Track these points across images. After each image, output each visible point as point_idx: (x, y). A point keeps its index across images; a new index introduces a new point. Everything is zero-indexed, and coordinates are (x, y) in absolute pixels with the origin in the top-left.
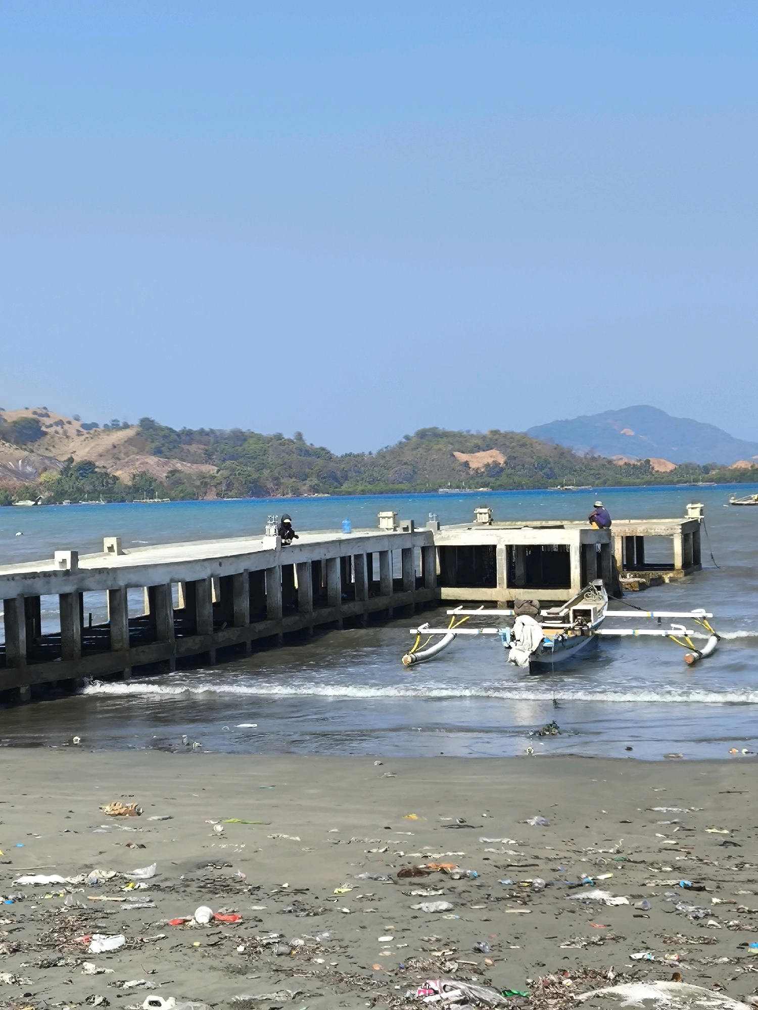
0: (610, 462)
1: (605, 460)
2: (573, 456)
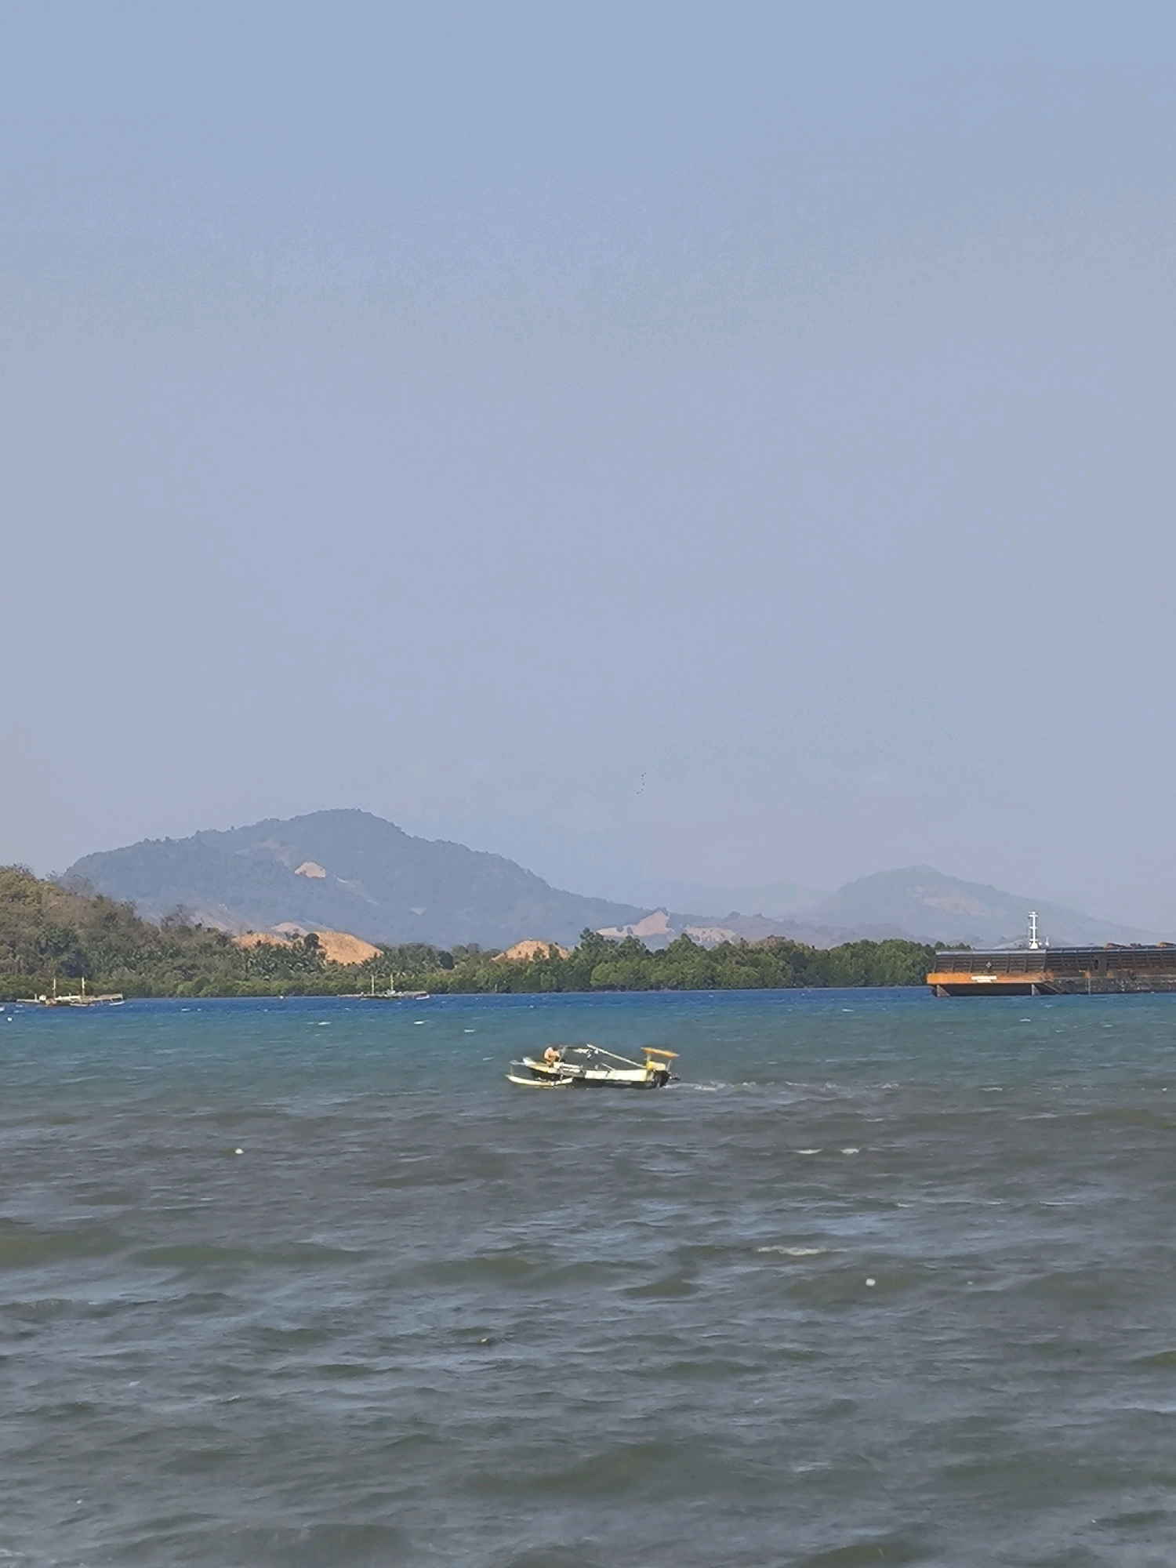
0: (224, 939)
1: (212, 935)
2: (134, 922)
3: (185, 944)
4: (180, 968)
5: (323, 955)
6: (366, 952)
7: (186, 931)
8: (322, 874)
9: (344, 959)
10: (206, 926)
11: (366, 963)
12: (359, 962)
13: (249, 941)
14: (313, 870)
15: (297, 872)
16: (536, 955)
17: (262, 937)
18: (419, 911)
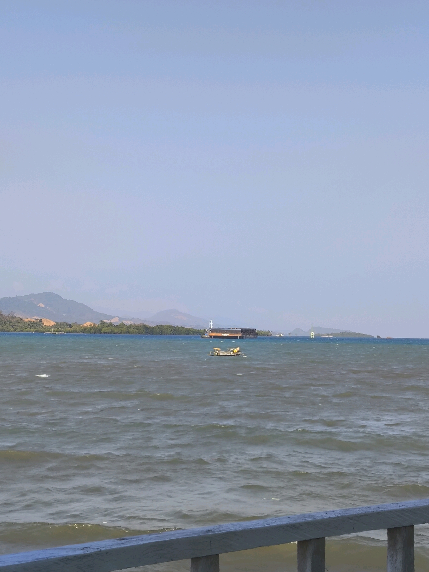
0: (21, 319)
1: (19, 318)
3: (13, 320)
4: (11, 325)
5: (43, 324)
6: (52, 323)
7: (13, 317)
8: (43, 306)
9: (48, 324)
10: (17, 317)
11: (53, 326)
12: (51, 325)
13: (27, 320)
14: (42, 305)
15: (38, 305)
16: (90, 325)
17: (30, 319)
18: (64, 315)
